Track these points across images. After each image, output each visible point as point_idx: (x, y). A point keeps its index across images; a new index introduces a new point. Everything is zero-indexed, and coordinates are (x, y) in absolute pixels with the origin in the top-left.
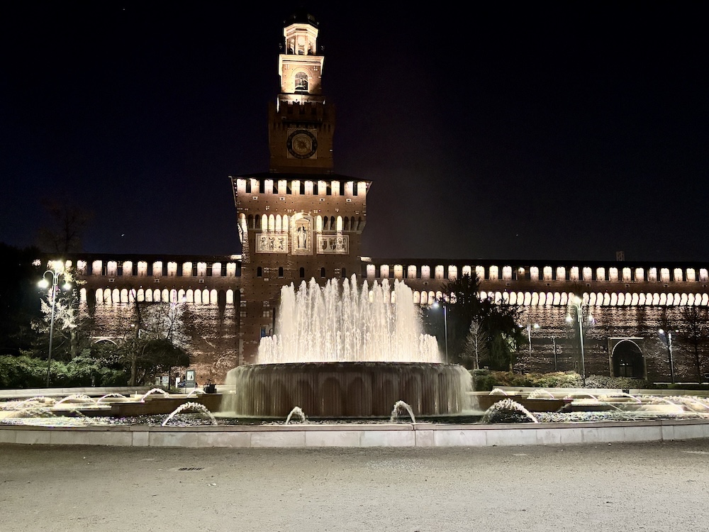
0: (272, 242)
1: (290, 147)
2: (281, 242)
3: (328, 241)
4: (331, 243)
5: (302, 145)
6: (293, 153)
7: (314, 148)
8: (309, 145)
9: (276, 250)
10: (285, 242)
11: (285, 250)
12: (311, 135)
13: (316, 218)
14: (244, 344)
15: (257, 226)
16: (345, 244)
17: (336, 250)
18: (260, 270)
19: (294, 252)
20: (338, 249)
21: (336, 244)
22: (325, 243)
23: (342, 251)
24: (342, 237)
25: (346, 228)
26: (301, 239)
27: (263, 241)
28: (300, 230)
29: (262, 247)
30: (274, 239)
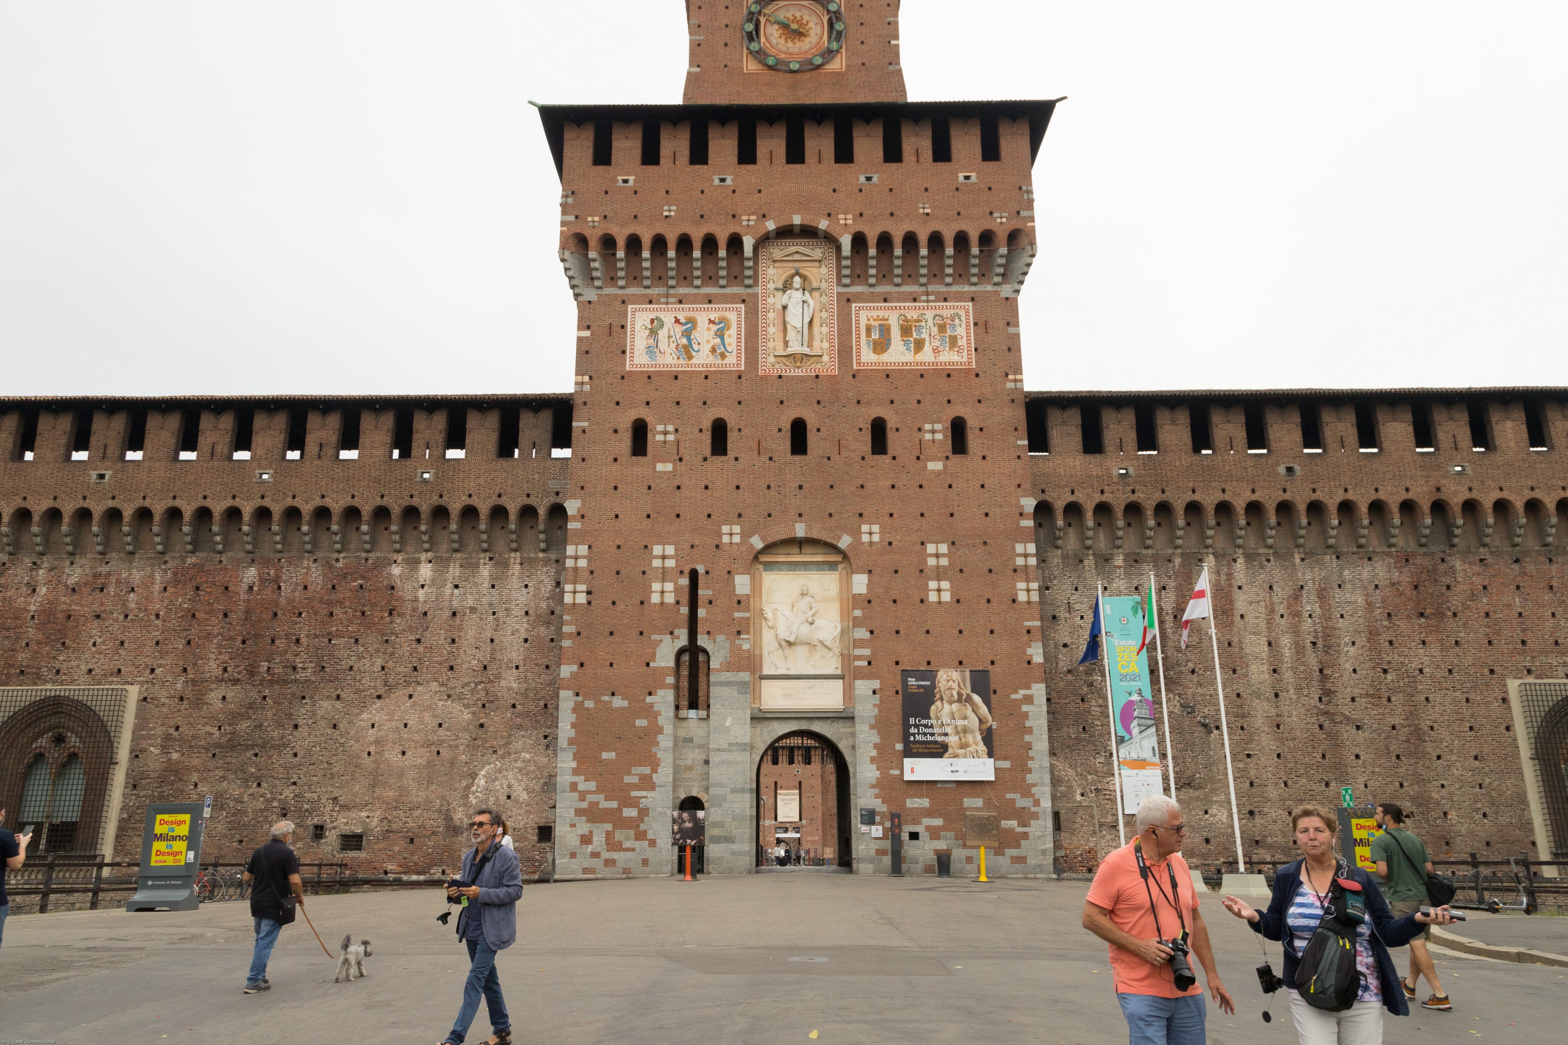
1: (754, 38)
2: (720, 334)
3: (893, 322)
4: (906, 331)
5: (795, 30)
6: (763, 56)
7: (835, 37)
8: (819, 31)
10: (732, 332)
11: (734, 361)
13: (846, 242)
14: (578, 709)
15: (635, 278)
16: (961, 331)
17: (927, 356)
18: (640, 431)
19: (768, 364)
20: (936, 351)
21: (928, 331)
22: (885, 330)
23: (949, 357)
24: (947, 310)
25: (961, 276)
26: (795, 318)
27: (653, 333)
28: (787, 286)
29: (650, 351)
30: (692, 321)
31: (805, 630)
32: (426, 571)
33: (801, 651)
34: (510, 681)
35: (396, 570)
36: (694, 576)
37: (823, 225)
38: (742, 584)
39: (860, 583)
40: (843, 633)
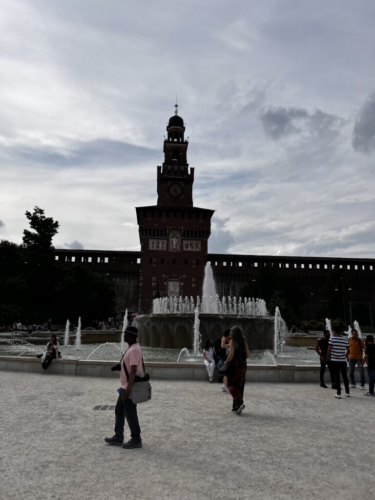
0: (158, 244)
1: (169, 192)
2: (163, 245)
3: (189, 244)
4: (191, 245)
5: (175, 191)
6: (170, 195)
7: (182, 192)
8: (179, 191)
9: (160, 248)
10: (165, 244)
11: (165, 249)
12: (180, 186)
13: (182, 231)
14: (141, 301)
15: (150, 235)
16: (199, 245)
17: (194, 249)
18: (151, 260)
19: (170, 250)
20: (195, 249)
21: (194, 245)
22: (188, 245)
23: (197, 250)
24: (197, 242)
25: (199, 237)
26: (174, 243)
27: (153, 244)
28: (173, 237)
29: (152, 247)
30: (159, 242)
31: (174, 290)
32: (118, 280)
33: (174, 293)
34: (131, 297)
35: (114, 280)
36: (158, 282)
37: (179, 228)
38: (165, 283)
39: (182, 284)
40: (180, 291)
